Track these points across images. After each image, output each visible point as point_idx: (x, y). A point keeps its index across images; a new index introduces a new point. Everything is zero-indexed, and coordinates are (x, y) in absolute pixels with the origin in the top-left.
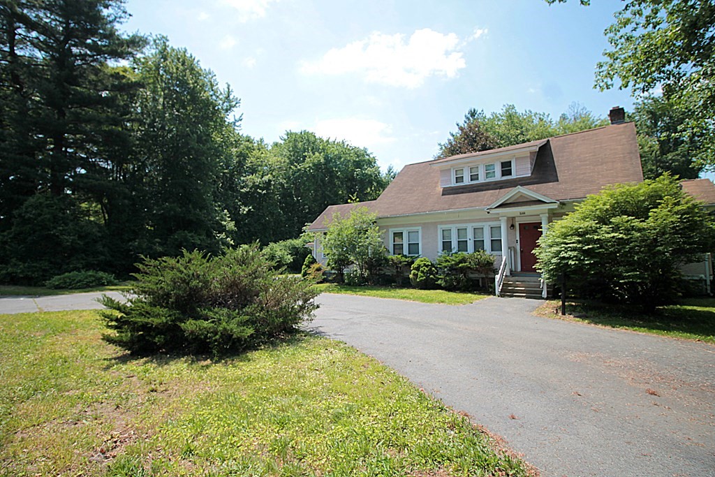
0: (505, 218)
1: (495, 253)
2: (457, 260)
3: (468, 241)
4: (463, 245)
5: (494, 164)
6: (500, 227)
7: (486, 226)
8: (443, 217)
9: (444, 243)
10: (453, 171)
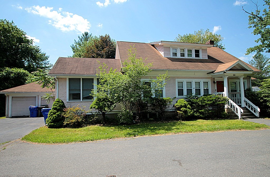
3: (193, 90)
4: (189, 92)
5: (191, 50)
6: (208, 82)
7: (202, 81)
8: (179, 74)
9: (179, 90)
10: (171, 49)
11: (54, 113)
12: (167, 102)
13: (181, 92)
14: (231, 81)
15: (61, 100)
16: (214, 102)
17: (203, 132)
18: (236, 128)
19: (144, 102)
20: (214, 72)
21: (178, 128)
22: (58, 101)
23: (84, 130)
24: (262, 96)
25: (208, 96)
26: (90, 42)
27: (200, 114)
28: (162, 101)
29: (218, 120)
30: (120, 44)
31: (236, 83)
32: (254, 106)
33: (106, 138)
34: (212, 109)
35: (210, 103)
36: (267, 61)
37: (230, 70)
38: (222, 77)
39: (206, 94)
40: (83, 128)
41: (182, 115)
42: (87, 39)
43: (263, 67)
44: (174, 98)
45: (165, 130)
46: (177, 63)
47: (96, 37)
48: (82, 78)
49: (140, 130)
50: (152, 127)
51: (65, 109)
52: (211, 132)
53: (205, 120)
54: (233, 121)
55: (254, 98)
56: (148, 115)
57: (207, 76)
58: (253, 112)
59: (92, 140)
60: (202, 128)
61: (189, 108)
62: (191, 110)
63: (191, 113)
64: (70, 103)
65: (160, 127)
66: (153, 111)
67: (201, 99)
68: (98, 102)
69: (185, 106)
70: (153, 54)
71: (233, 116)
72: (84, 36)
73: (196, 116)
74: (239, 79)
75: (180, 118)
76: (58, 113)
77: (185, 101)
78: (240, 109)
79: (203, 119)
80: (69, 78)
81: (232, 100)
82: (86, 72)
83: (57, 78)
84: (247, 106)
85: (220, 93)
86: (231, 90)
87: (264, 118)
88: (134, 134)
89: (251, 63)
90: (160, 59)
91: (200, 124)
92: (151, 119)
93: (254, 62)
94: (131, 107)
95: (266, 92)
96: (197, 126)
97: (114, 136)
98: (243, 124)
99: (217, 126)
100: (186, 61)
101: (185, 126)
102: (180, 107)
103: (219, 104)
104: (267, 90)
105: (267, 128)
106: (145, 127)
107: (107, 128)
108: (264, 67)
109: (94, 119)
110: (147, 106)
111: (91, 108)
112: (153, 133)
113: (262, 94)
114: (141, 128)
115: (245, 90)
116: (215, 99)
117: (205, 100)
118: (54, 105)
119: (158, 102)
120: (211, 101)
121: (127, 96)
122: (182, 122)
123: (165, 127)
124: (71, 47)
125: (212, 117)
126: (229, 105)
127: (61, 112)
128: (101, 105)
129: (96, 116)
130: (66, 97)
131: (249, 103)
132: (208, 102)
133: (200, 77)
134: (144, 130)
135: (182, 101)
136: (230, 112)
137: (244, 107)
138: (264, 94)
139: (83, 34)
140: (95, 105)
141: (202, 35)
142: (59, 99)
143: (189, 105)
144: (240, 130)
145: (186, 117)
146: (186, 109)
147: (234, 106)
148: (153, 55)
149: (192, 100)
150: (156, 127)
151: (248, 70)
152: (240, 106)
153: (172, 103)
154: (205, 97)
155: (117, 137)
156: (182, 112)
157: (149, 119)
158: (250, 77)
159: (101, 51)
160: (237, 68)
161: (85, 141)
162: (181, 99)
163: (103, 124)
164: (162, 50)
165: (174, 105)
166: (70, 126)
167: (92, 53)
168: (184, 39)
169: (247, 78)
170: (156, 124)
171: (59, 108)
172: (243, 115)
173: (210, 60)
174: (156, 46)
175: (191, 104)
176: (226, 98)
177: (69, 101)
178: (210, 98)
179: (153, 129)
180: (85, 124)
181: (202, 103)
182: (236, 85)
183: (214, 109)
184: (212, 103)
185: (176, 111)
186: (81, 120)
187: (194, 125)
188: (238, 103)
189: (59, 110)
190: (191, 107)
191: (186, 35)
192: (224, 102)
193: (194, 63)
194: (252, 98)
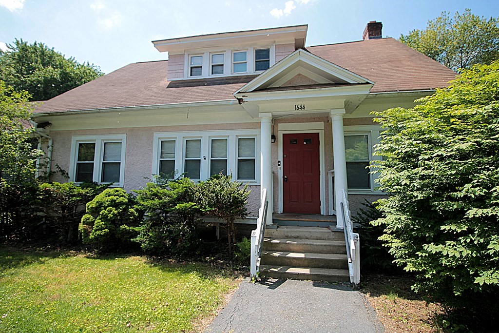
0: (270, 115)
1: (247, 182)
2: (174, 194)
3: (202, 161)
4: (192, 168)
5: (246, 53)
6: (254, 139)
8: (164, 119)
10: (187, 57)
31: (367, 137)
57: (250, 119)
133: (227, 124)
160: (309, 80)
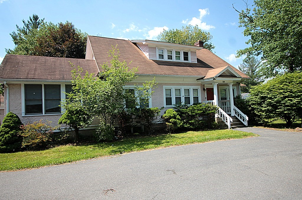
3: (182, 98)
4: (177, 101)
5: (180, 52)
6: (197, 89)
7: (191, 88)
8: (167, 80)
9: (167, 98)
10: (157, 50)
11: (7, 133)
12: (155, 113)
13: (169, 101)
14: (221, 88)
15: (16, 115)
16: (204, 111)
17: (194, 143)
18: (226, 137)
19: (127, 113)
20: (204, 78)
21: (168, 141)
22: (10, 116)
23: (54, 152)
24: (250, 104)
25: (198, 105)
26: (41, 30)
27: (190, 126)
28: (149, 111)
29: (208, 130)
30: (93, 39)
31: (225, 90)
32: (243, 115)
33: (87, 158)
34: (202, 119)
35: (200, 113)
36: (258, 64)
37: (220, 76)
38: (212, 84)
39: (196, 102)
40: (51, 149)
41: (172, 128)
42: (37, 26)
43: (254, 71)
44: (161, 108)
45: (154, 145)
46: (164, 67)
47: (52, 24)
48: (44, 84)
49: (126, 146)
50: (139, 142)
51: (21, 127)
52: (202, 143)
53: (195, 132)
54: (223, 131)
55: (243, 106)
56: (132, 129)
57: (196, 82)
58: (242, 120)
59: (69, 162)
60: (192, 140)
61: (178, 119)
62: (181, 121)
63: (181, 124)
64: (27, 118)
65: (148, 141)
66: (138, 124)
67: (191, 108)
68: (70, 115)
69: (174, 117)
70: (136, 54)
71: (223, 125)
72: (31, 20)
73: (186, 127)
74: (228, 86)
75: (169, 131)
76: (13, 132)
77: (174, 111)
78: (229, 118)
79: (194, 131)
80: (25, 84)
81: (222, 108)
82: (49, 76)
83: (7, 84)
84: (236, 115)
85: (210, 101)
86: (221, 98)
87: (252, 127)
88: (120, 151)
89: (243, 66)
90: (145, 61)
91: (191, 136)
92: (135, 133)
93: (246, 65)
94: (112, 121)
95: (254, 100)
96: (188, 138)
97: (97, 155)
98: (232, 133)
99: (207, 137)
100: (175, 65)
101: (175, 139)
102: (168, 118)
103: (209, 113)
104: (254, 98)
105: (253, 136)
106: (130, 143)
107: (84, 147)
108: (256, 71)
109: (64, 137)
110: (131, 118)
111: (61, 123)
112: (141, 149)
113: (250, 101)
114: (126, 144)
115: (234, 98)
116: (205, 108)
117: (195, 110)
118: (5, 121)
119: (145, 113)
120: (201, 110)
121: (109, 107)
122: (172, 135)
123: (154, 142)
124: (11, 36)
125: (202, 128)
126: (219, 114)
127: (17, 131)
128: (74, 119)
129: (67, 134)
130: (21, 110)
131: (238, 112)
132: (198, 112)
133: (189, 84)
134: (130, 146)
135: (171, 111)
136: (220, 122)
137: (234, 115)
138: (252, 102)
139: (30, 18)
140: (66, 119)
141: (191, 31)
142: (12, 113)
143: (178, 116)
144: (229, 140)
145: (175, 129)
146: (175, 120)
147: (224, 115)
148: (136, 56)
149: (182, 110)
150: (143, 142)
151: (236, 77)
152: (230, 115)
153: (159, 114)
154: (195, 106)
155: (100, 156)
156: (171, 124)
157: (134, 134)
158: (239, 84)
159: (61, 44)
160: (226, 74)
161: (61, 163)
162: (170, 109)
163: (77, 143)
164: (146, 51)
165: (162, 116)
166: (31, 148)
167: (48, 47)
168: (170, 34)
169: (236, 84)
170: (143, 138)
171: (14, 124)
172: (233, 125)
173: (200, 65)
174: (138, 45)
175: (181, 114)
176: (216, 107)
177: (25, 115)
178: (200, 107)
179: (141, 144)
180: (51, 144)
181: (192, 113)
182: (226, 92)
183: (205, 119)
184: (202, 112)
185: (165, 123)
186: (47, 139)
187: (184, 137)
188: (228, 112)
189: (14, 127)
190: (181, 118)
191: (172, 30)
192: (214, 111)
193: (183, 67)
194: (241, 106)
